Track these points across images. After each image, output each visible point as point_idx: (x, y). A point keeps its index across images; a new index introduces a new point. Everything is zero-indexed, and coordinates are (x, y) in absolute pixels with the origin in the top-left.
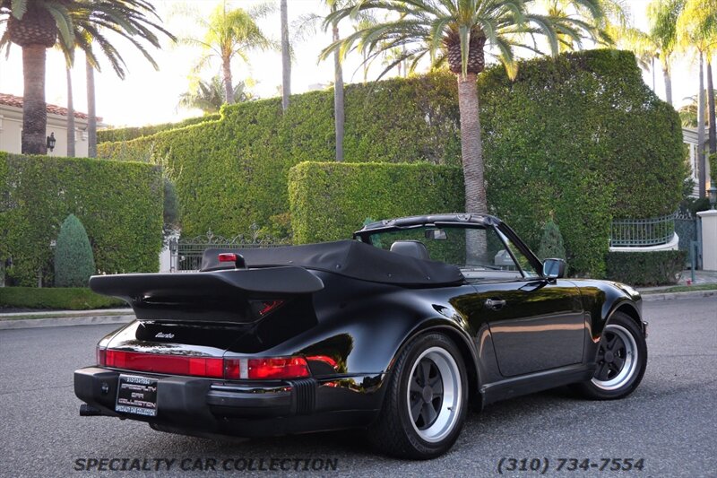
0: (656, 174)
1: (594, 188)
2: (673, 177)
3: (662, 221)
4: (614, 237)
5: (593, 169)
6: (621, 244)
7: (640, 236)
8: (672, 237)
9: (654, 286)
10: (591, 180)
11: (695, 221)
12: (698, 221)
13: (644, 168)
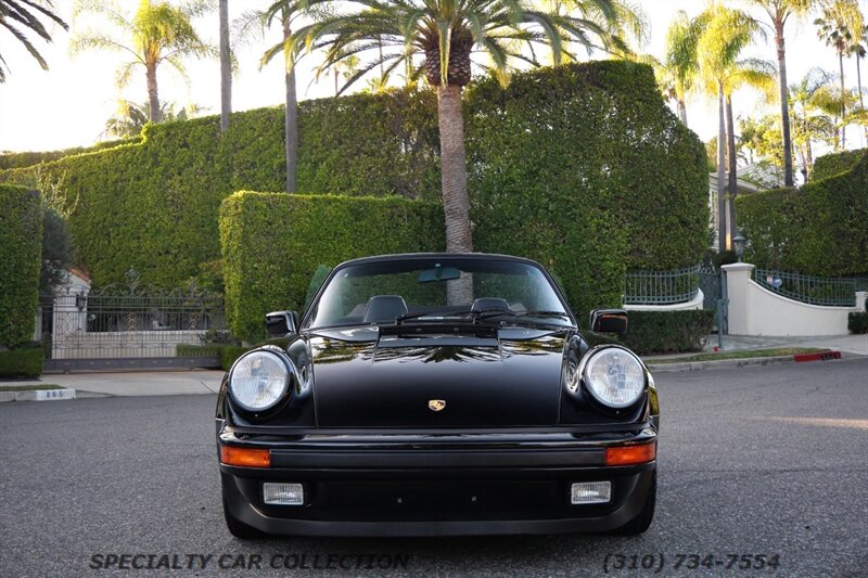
0: (678, 216)
1: (605, 231)
2: (698, 221)
3: (684, 274)
4: (628, 293)
5: (603, 209)
6: (636, 301)
7: (659, 291)
8: (696, 294)
9: (675, 352)
10: (601, 221)
11: (719, 276)
12: (723, 275)
13: (664, 208)
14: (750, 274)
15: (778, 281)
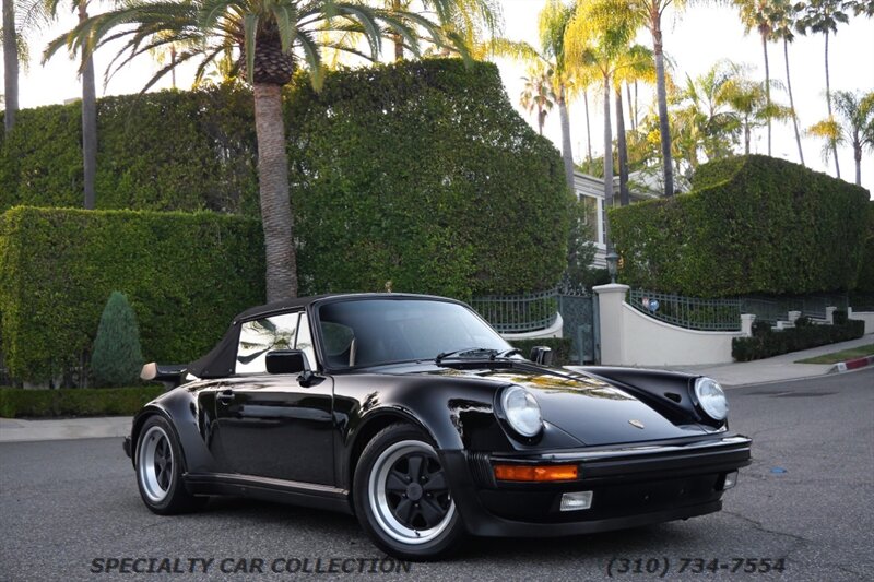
0: (530, 233)
1: (445, 251)
2: (553, 239)
3: (540, 298)
5: (444, 225)
8: (554, 320)
10: (442, 239)
11: (591, 299)
12: (594, 299)
13: (513, 224)
14: (624, 296)
15: (655, 303)
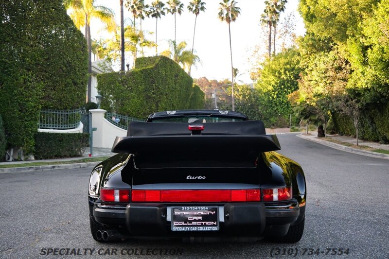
0: (72, 79)
1: (29, 84)
2: (82, 83)
3: (74, 112)
4: (41, 122)
5: (29, 70)
6: (46, 127)
7: (59, 122)
8: (79, 124)
9: (68, 157)
10: (27, 77)
11: (88, 116)
12: (90, 115)
13: (64, 74)
14: (104, 115)
15: (118, 120)
